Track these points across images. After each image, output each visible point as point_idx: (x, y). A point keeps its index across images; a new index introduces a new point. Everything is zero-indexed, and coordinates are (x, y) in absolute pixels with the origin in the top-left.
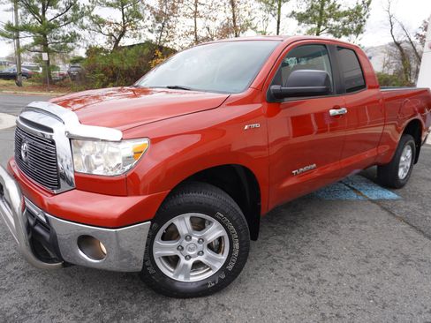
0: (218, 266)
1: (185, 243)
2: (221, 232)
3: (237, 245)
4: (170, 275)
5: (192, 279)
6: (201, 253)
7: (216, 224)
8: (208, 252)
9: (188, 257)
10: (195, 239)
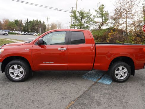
0: (22, 77)
1: (15, 70)
2: (23, 70)
3: (25, 73)
4: (12, 76)
5: (16, 78)
6: (18, 73)
7: (22, 68)
8: (20, 73)
9: (16, 73)
10: (17, 70)
